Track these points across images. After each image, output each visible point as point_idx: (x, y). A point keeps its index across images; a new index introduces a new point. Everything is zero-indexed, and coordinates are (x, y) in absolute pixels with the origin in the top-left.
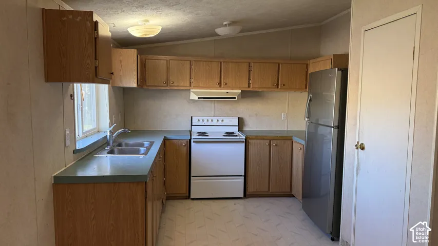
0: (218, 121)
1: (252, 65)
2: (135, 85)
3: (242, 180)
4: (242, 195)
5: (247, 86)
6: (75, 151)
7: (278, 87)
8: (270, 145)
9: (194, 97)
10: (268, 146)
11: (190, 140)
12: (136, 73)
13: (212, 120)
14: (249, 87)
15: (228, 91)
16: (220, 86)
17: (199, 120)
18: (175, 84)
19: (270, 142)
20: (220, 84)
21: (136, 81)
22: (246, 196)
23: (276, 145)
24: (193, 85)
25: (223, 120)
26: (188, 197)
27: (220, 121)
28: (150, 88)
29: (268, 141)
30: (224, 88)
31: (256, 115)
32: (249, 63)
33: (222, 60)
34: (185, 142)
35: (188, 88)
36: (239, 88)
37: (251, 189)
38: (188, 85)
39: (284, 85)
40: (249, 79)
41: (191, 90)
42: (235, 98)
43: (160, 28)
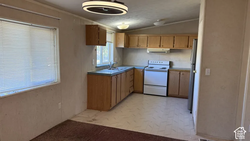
0: (160, 62)
1: (175, 37)
2: (123, 47)
3: (166, 88)
4: (166, 95)
5: (173, 47)
6: (96, 67)
7: (188, 47)
8: (180, 74)
9: (148, 52)
10: (179, 74)
11: (144, 69)
12: (124, 42)
13: (157, 62)
14: (174, 47)
15: (163, 49)
16: (160, 47)
17: (151, 62)
18: (141, 46)
19: (180, 72)
20: (160, 46)
21: (124, 45)
22: (167, 96)
23: (183, 74)
24: (148, 46)
25: (162, 62)
26: (142, 93)
27: (161, 63)
28: (131, 48)
29: (179, 72)
30: (162, 48)
31: (179, 60)
32: (174, 36)
33: (161, 35)
34: (142, 70)
35: (146, 48)
36: (169, 48)
37: (170, 93)
38: (146, 46)
39: (191, 46)
40: (174, 44)
41: (148, 49)
42: (165, 52)
43: (129, 26)
